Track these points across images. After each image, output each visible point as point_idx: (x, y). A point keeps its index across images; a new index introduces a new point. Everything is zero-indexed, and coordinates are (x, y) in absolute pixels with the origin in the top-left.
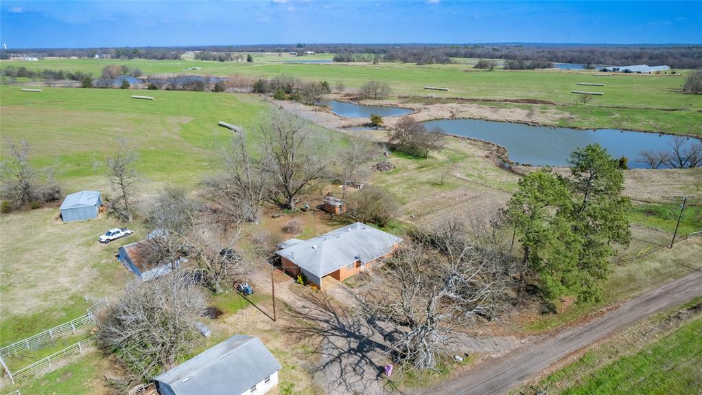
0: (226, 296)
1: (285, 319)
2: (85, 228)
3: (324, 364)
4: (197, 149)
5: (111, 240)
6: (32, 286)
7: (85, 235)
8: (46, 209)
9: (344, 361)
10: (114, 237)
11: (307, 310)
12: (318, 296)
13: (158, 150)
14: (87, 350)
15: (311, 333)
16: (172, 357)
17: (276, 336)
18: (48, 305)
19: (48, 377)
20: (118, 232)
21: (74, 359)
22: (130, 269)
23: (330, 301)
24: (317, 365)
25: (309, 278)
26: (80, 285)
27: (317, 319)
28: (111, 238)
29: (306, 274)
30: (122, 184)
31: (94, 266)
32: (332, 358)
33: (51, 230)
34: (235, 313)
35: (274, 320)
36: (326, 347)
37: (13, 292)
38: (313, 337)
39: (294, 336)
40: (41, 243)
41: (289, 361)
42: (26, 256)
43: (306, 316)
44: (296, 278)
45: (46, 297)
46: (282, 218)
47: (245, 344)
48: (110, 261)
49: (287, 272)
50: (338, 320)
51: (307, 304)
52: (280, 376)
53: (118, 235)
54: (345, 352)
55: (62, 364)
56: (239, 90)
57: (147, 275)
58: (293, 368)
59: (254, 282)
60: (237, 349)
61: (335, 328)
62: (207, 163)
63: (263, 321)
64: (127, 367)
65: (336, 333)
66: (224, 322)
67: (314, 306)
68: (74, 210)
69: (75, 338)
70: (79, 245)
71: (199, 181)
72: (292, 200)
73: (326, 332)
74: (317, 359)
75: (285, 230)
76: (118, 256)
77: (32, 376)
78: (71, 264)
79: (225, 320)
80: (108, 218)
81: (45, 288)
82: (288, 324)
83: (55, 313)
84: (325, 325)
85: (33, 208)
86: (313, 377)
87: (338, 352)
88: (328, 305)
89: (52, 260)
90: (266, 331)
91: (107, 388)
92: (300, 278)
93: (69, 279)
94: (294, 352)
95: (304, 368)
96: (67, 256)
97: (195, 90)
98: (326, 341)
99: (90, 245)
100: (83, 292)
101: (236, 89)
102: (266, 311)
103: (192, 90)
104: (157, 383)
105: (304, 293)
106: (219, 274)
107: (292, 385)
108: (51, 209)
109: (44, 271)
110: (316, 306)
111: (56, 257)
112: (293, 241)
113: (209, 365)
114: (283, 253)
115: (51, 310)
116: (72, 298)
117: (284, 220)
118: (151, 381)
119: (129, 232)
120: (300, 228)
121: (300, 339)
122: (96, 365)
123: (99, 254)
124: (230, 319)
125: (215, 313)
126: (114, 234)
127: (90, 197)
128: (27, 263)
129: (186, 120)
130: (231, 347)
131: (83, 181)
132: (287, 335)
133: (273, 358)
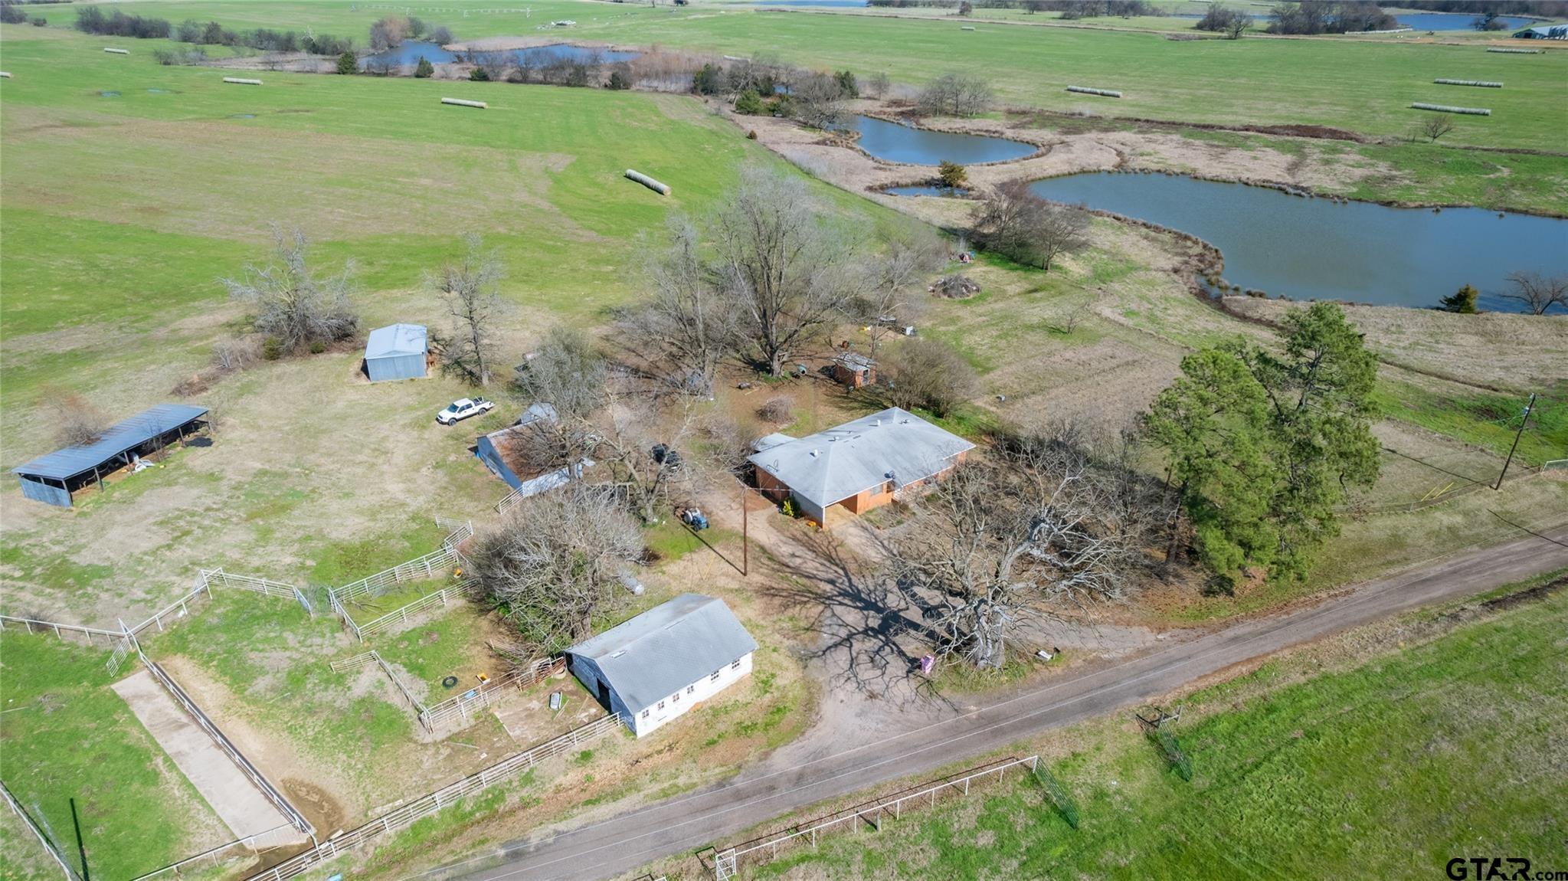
0: (664, 530)
1: (762, 574)
2: (409, 395)
3: (824, 648)
4: (586, 233)
5: (457, 420)
6: (347, 495)
7: (410, 408)
8: (335, 355)
9: (857, 646)
10: (463, 414)
11: (798, 561)
12: (818, 538)
13: (513, 233)
14: (455, 601)
15: (806, 599)
16: (588, 621)
17: (748, 599)
18: (380, 526)
19: (405, 637)
20: (469, 406)
21: (438, 613)
22: (499, 474)
23: (838, 549)
24: (813, 648)
25: (804, 507)
26: (421, 499)
27: (815, 577)
28: (458, 416)
29: (798, 499)
31: (437, 466)
32: (837, 639)
33: (352, 395)
34: (680, 558)
35: (745, 574)
36: (828, 622)
37: (320, 501)
38: (808, 606)
39: (777, 601)
40: (343, 418)
41: (768, 640)
42: (324, 441)
43: (796, 571)
44: (781, 506)
45: (373, 514)
46: (756, 389)
47: (702, 609)
48: (463, 458)
49: (765, 494)
50: (850, 580)
51: (800, 550)
52: (754, 662)
53: (469, 412)
54: (859, 633)
55: (421, 620)
56: (661, 87)
57: (530, 487)
58: (775, 650)
59: (710, 507)
60: (690, 614)
61: (844, 594)
62: (611, 268)
63: (727, 575)
64: (520, 632)
65: (846, 601)
66: (664, 573)
67: (810, 555)
68: (389, 360)
69: (431, 583)
70: (404, 426)
71: (596, 306)
72: (776, 357)
73: (828, 598)
74: (812, 640)
75: (763, 414)
76: (475, 450)
77: (383, 634)
78: (398, 458)
79: (664, 569)
80: (443, 376)
81: (368, 499)
82: (767, 583)
83: (392, 542)
84: (828, 587)
85: (313, 352)
86: (805, 667)
87: (847, 632)
88: (834, 555)
89: (367, 451)
90: (732, 591)
91: (493, 661)
92: (788, 505)
93: (401, 486)
94: (777, 627)
95: (792, 651)
96: (390, 445)
97: (568, 84)
98: (828, 613)
99: (424, 427)
100: (428, 511)
101: (655, 84)
102: (731, 558)
103: (563, 84)
104: (569, 657)
105: (795, 533)
106: (652, 491)
107: (773, 676)
108: (343, 355)
109: (360, 470)
110: (814, 555)
111: (372, 446)
112: (777, 437)
113: (649, 635)
114: (762, 460)
115: (386, 536)
116: (413, 519)
117: (760, 394)
118: (559, 655)
119: (487, 405)
120: (790, 411)
121: (787, 607)
122: (471, 626)
123: (441, 444)
124: (673, 568)
125: (650, 557)
126: (463, 409)
127: (410, 336)
128: (330, 455)
129: (560, 162)
130: (680, 612)
131: (385, 298)
132: (765, 598)
133: (745, 634)
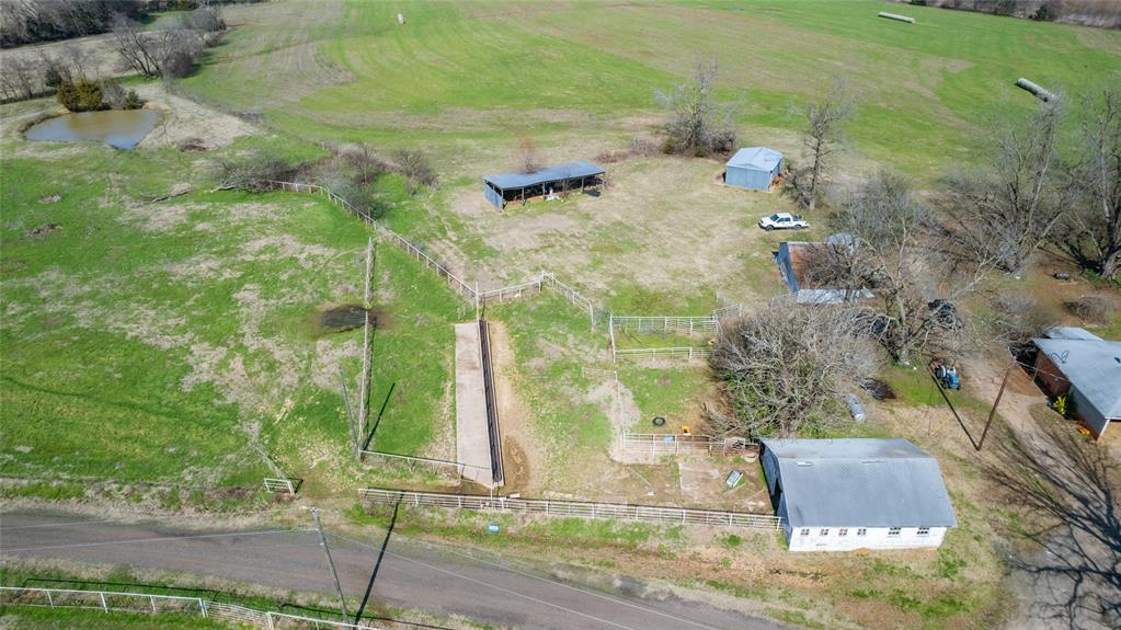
0: (910, 373)
1: (998, 457)
2: (748, 201)
3: (1041, 567)
4: (956, 120)
5: (775, 229)
6: (665, 256)
7: (744, 210)
8: (711, 161)
9: (1087, 584)
10: (781, 225)
11: (1049, 462)
12: (1086, 449)
13: (891, 109)
14: (697, 361)
15: (1041, 504)
16: (795, 423)
17: (970, 474)
18: (674, 285)
19: (647, 372)
20: (788, 220)
21: (680, 365)
22: (785, 278)
23: (1109, 470)
24: (1026, 558)
25: (1081, 410)
26: (716, 276)
27: (1063, 486)
28: (776, 225)
29: (1077, 399)
30: (818, 150)
31: (741, 257)
32: (1060, 563)
33: (707, 190)
34: (915, 406)
35: (978, 449)
36: (1060, 540)
37: (644, 255)
38: (1040, 512)
39: (1003, 491)
40: (691, 203)
41: (974, 524)
42: (671, 216)
43: (1043, 471)
44: (1053, 399)
45: (675, 275)
46: (1073, 283)
47: (910, 460)
48: (764, 257)
49: (1039, 381)
50: (1110, 509)
51: (1055, 451)
52: (946, 538)
53: (787, 224)
54: (1098, 572)
55: (665, 365)
57: (805, 295)
58: (977, 538)
59: (969, 372)
60: (896, 460)
61: (1097, 521)
62: (966, 149)
63: (957, 441)
64: (734, 407)
65: (1094, 529)
66: (892, 412)
67: (1067, 461)
68: (742, 170)
69: (689, 341)
70: (733, 221)
71: (940, 174)
72: (1113, 258)
73: (1071, 516)
74: (1030, 550)
75: (1070, 307)
76: (776, 254)
77: (634, 363)
78: (715, 243)
79: (895, 409)
80: (781, 195)
81: (677, 263)
82: (1000, 466)
83: (677, 299)
84: (1076, 505)
85: (696, 156)
86: (1008, 574)
87: (1080, 563)
88: (1100, 473)
89: (696, 231)
90: (955, 459)
91: (702, 421)
92: (1061, 402)
93: (707, 262)
94: (991, 516)
95: (998, 551)
96: (714, 231)
97: (995, 13)
98: (1064, 531)
99: (746, 226)
100: (716, 286)
102: (970, 427)
103: (989, 13)
104: (763, 446)
105: (1058, 432)
106: (914, 335)
107: (963, 564)
108: (716, 163)
109: (683, 242)
110: (1072, 464)
111: (702, 228)
112: (1079, 332)
113: (843, 460)
114: (1049, 347)
115: (676, 294)
116: (701, 288)
117: (1077, 288)
118: (756, 441)
119: (803, 223)
120: (1107, 313)
121: (1013, 501)
122: (701, 386)
123: (753, 242)
124: (905, 412)
125: (884, 393)
126: (782, 220)
127: (767, 158)
128: (669, 225)
129: (957, 66)
130: (886, 453)
131: (767, 132)
132: (991, 482)
133: (947, 505)
